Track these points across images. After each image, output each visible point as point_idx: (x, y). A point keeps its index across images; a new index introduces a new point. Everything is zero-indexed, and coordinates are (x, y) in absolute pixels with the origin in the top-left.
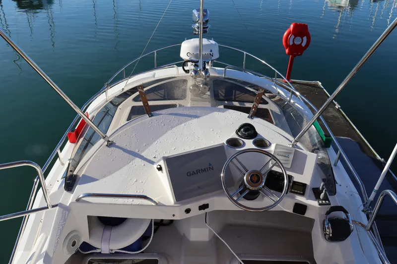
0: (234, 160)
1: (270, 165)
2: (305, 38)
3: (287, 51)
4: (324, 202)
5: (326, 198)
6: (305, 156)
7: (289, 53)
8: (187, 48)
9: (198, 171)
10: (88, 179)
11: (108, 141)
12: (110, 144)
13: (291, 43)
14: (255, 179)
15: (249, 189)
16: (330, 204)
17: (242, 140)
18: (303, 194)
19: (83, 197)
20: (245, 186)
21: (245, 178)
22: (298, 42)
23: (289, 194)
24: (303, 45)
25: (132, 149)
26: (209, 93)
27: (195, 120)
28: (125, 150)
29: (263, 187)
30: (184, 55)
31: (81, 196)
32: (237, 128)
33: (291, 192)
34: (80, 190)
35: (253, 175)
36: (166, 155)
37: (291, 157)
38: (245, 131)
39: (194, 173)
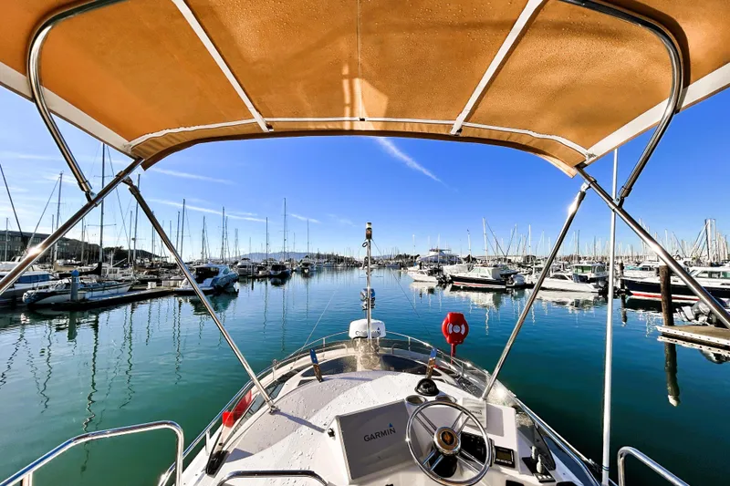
0: (419, 415)
1: (460, 423)
2: (463, 326)
3: (448, 339)
4: (544, 477)
5: (545, 472)
6: (500, 412)
7: (451, 342)
8: (356, 328)
9: (378, 435)
10: (240, 454)
11: (273, 407)
12: (275, 411)
13: (451, 332)
14: (448, 438)
15: (443, 453)
16: (554, 481)
17: (423, 398)
18: (513, 466)
19: (229, 478)
20: (438, 449)
21: (436, 439)
22: (457, 331)
23: (494, 466)
24: (463, 332)
25: (299, 416)
26: (379, 365)
27: (368, 383)
28: (290, 417)
29: (460, 451)
30: (352, 334)
31: (225, 478)
32: (416, 385)
33: (496, 463)
34: (227, 469)
35: (444, 433)
36: (340, 414)
37: (484, 412)
38: (425, 387)
39: (372, 437)
